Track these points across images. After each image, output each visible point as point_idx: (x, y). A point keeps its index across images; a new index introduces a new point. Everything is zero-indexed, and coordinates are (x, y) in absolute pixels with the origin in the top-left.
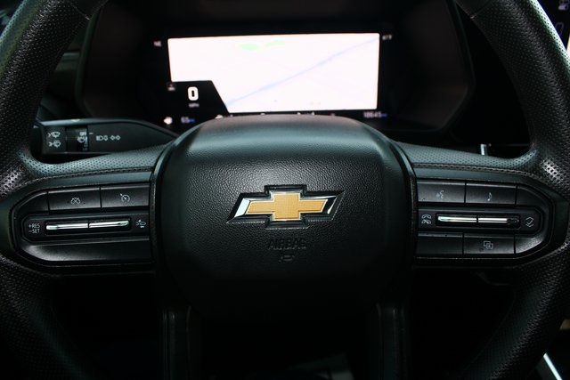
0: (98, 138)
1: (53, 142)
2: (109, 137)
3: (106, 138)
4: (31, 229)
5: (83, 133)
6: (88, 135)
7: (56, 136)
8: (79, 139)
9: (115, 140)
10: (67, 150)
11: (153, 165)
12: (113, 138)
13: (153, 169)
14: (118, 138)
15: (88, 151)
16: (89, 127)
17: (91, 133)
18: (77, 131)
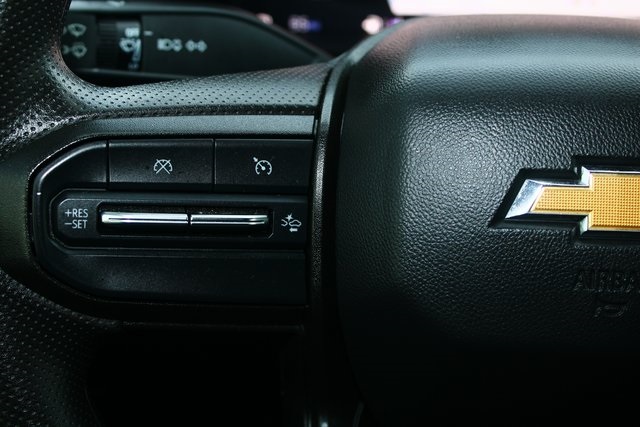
0: (162, 44)
1: (70, 46)
2: (184, 43)
3: (177, 46)
4: (71, 218)
5: (133, 31)
6: (141, 36)
7: (77, 34)
8: (123, 44)
9: (196, 51)
10: (99, 65)
11: (315, 103)
12: (191, 46)
13: (316, 111)
14: (202, 46)
15: (139, 69)
16: (145, 18)
17: (148, 33)
18: (120, 25)
